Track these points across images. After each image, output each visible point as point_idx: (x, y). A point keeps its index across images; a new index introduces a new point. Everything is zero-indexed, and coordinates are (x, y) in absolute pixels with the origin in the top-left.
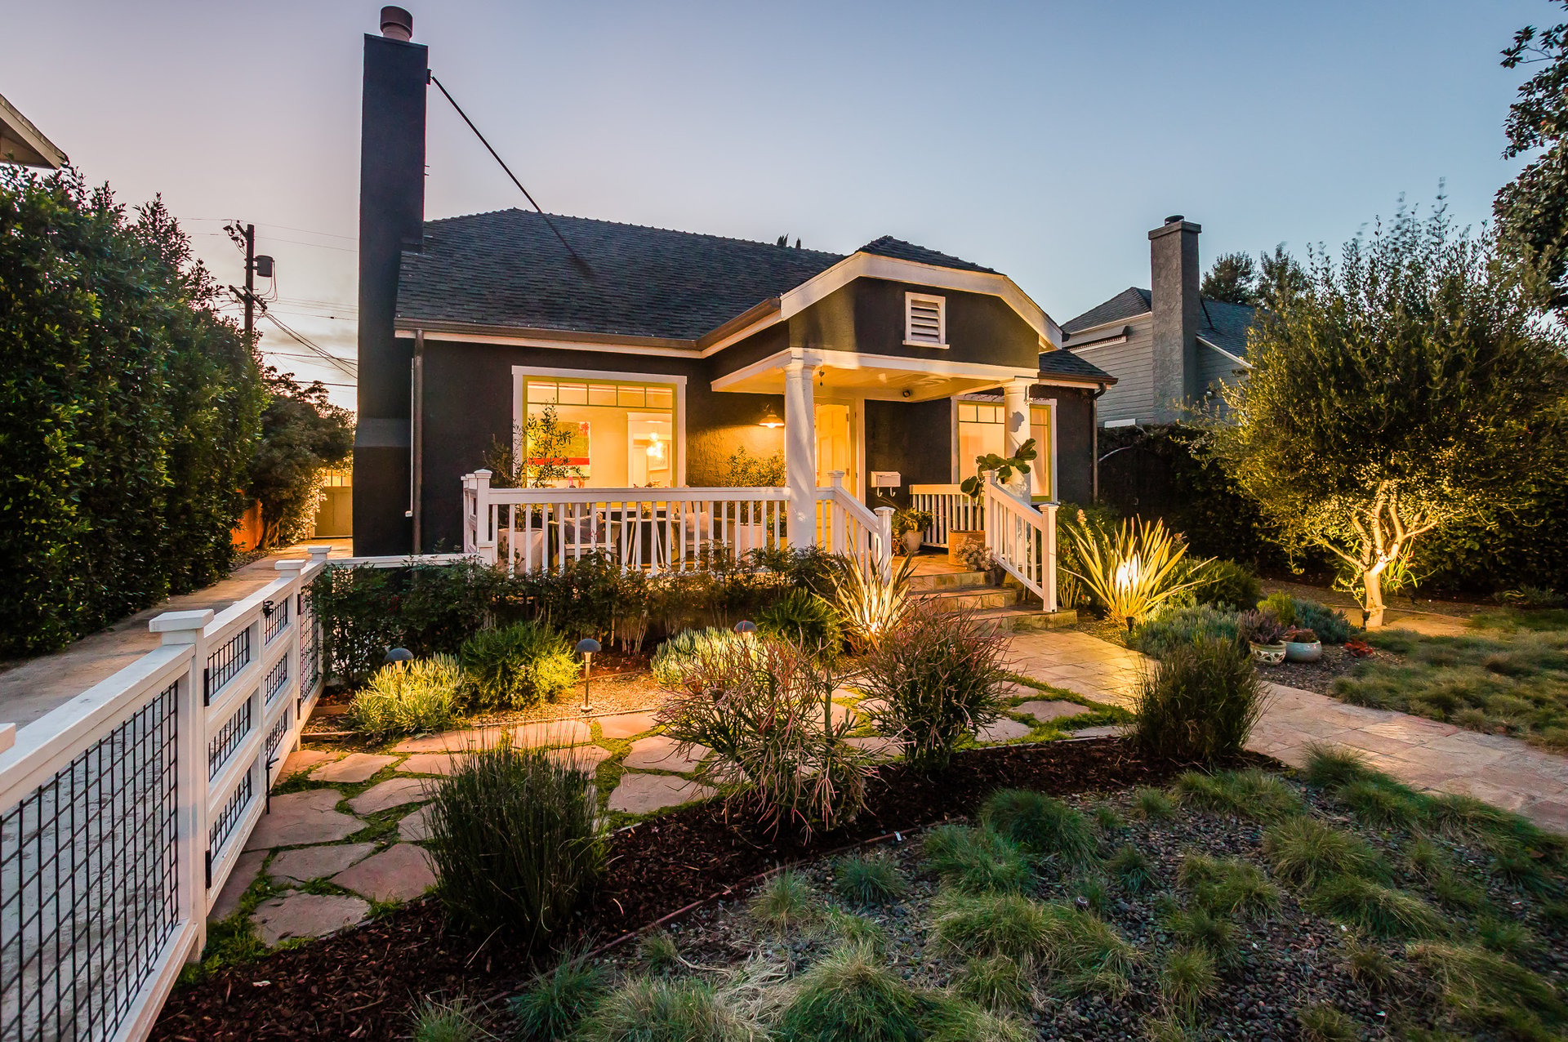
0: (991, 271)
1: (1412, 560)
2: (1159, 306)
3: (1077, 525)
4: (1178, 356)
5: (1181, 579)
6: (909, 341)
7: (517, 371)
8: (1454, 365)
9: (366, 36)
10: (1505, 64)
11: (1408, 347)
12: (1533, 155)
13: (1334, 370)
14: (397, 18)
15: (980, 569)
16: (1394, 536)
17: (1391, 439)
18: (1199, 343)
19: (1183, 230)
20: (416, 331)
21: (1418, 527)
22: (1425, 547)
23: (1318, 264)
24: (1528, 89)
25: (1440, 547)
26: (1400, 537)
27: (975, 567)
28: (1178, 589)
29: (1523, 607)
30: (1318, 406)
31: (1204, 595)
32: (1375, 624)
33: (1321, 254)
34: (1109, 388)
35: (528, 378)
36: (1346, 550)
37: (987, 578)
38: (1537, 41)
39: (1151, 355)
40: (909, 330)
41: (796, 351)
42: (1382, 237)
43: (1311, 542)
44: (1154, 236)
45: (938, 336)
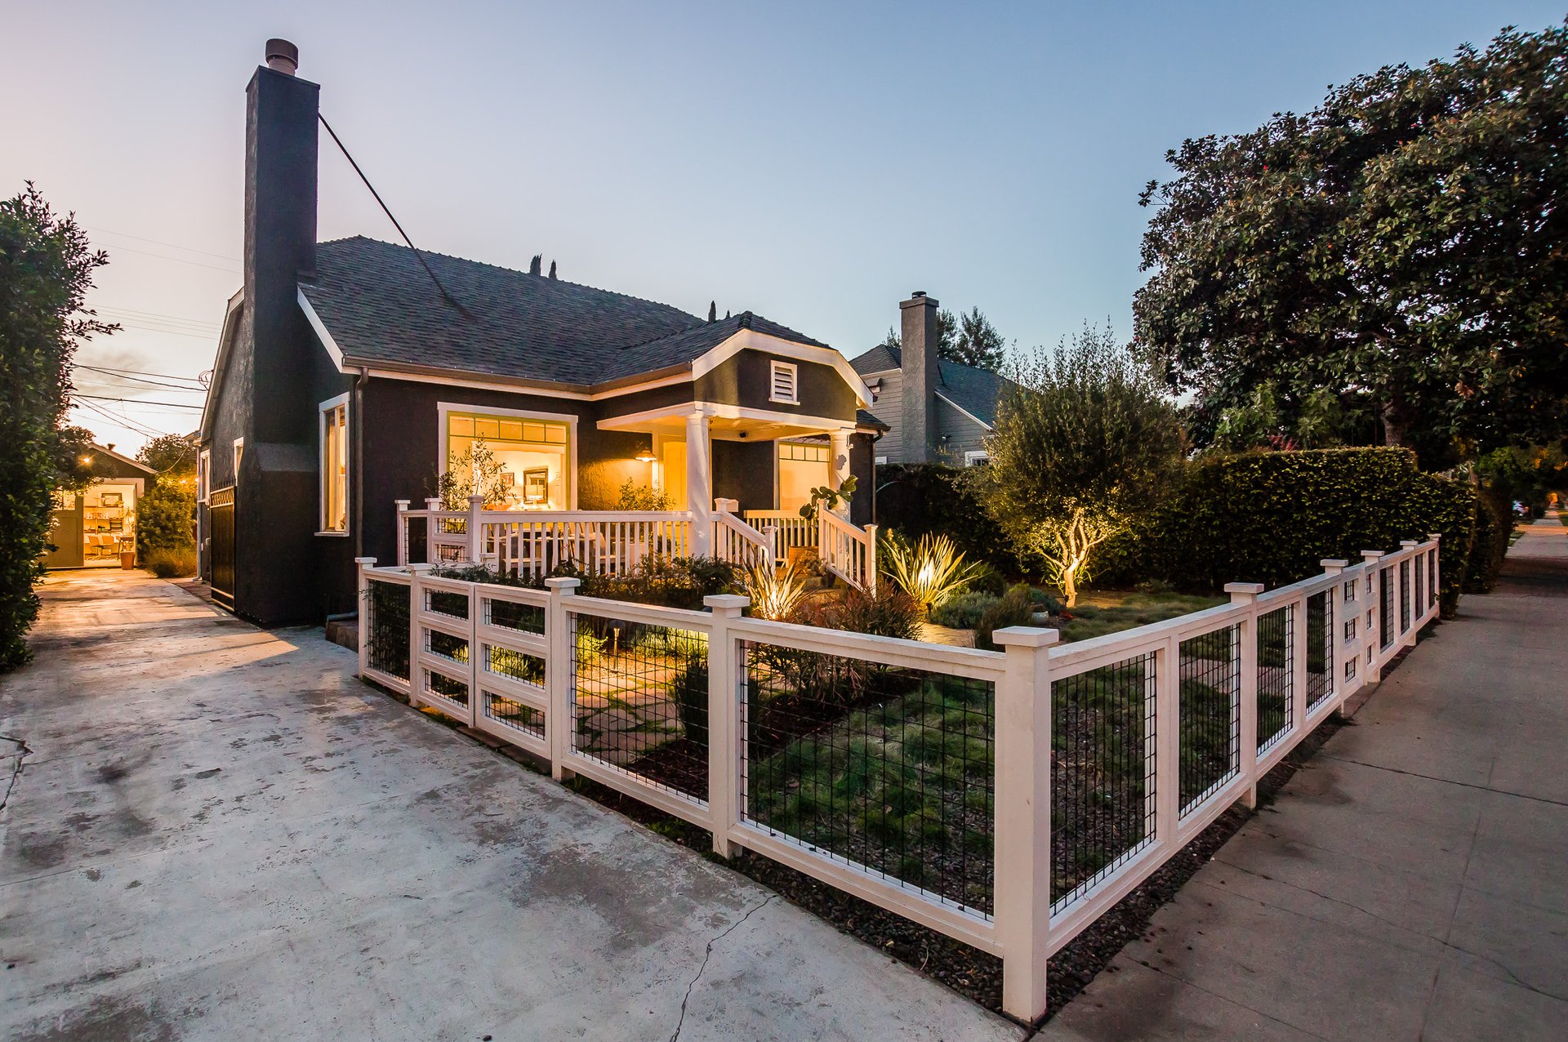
0: (827, 347)
1: (1088, 564)
2: (907, 363)
3: (887, 540)
4: (921, 407)
5: (958, 576)
6: (774, 398)
7: (443, 407)
8: (1119, 435)
10: (1141, 203)
11: (1094, 423)
12: (1156, 270)
13: (1053, 434)
15: (819, 575)
16: (1082, 545)
17: (1084, 482)
18: (937, 397)
19: (926, 304)
20: (361, 369)
21: (1097, 539)
22: (1095, 555)
23: (1039, 361)
24: (1154, 223)
25: (1104, 554)
26: (1086, 546)
27: (815, 573)
28: (958, 584)
29: (1151, 593)
30: (1044, 458)
31: (974, 586)
32: (1070, 604)
33: (1042, 354)
34: (884, 434)
35: (450, 413)
36: (1054, 556)
37: (823, 582)
38: (1159, 191)
39: (900, 404)
40: (773, 390)
41: (698, 404)
42: (1077, 347)
43: (1033, 550)
44: (904, 306)
45: (791, 395)
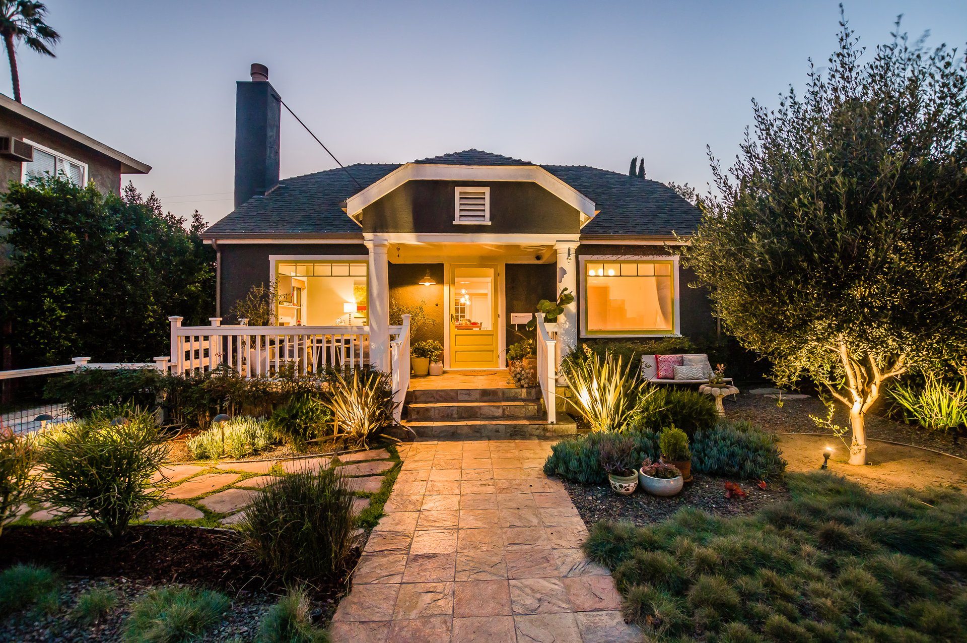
6: (458, 221)
7: (272, 258)
9: (237, 82)
14: (259, 70)
20: (211, 240)
26: (878, 377)
35: (278, 262)
40: (457, 214)
41: (368, 235)
45: (484, 216)
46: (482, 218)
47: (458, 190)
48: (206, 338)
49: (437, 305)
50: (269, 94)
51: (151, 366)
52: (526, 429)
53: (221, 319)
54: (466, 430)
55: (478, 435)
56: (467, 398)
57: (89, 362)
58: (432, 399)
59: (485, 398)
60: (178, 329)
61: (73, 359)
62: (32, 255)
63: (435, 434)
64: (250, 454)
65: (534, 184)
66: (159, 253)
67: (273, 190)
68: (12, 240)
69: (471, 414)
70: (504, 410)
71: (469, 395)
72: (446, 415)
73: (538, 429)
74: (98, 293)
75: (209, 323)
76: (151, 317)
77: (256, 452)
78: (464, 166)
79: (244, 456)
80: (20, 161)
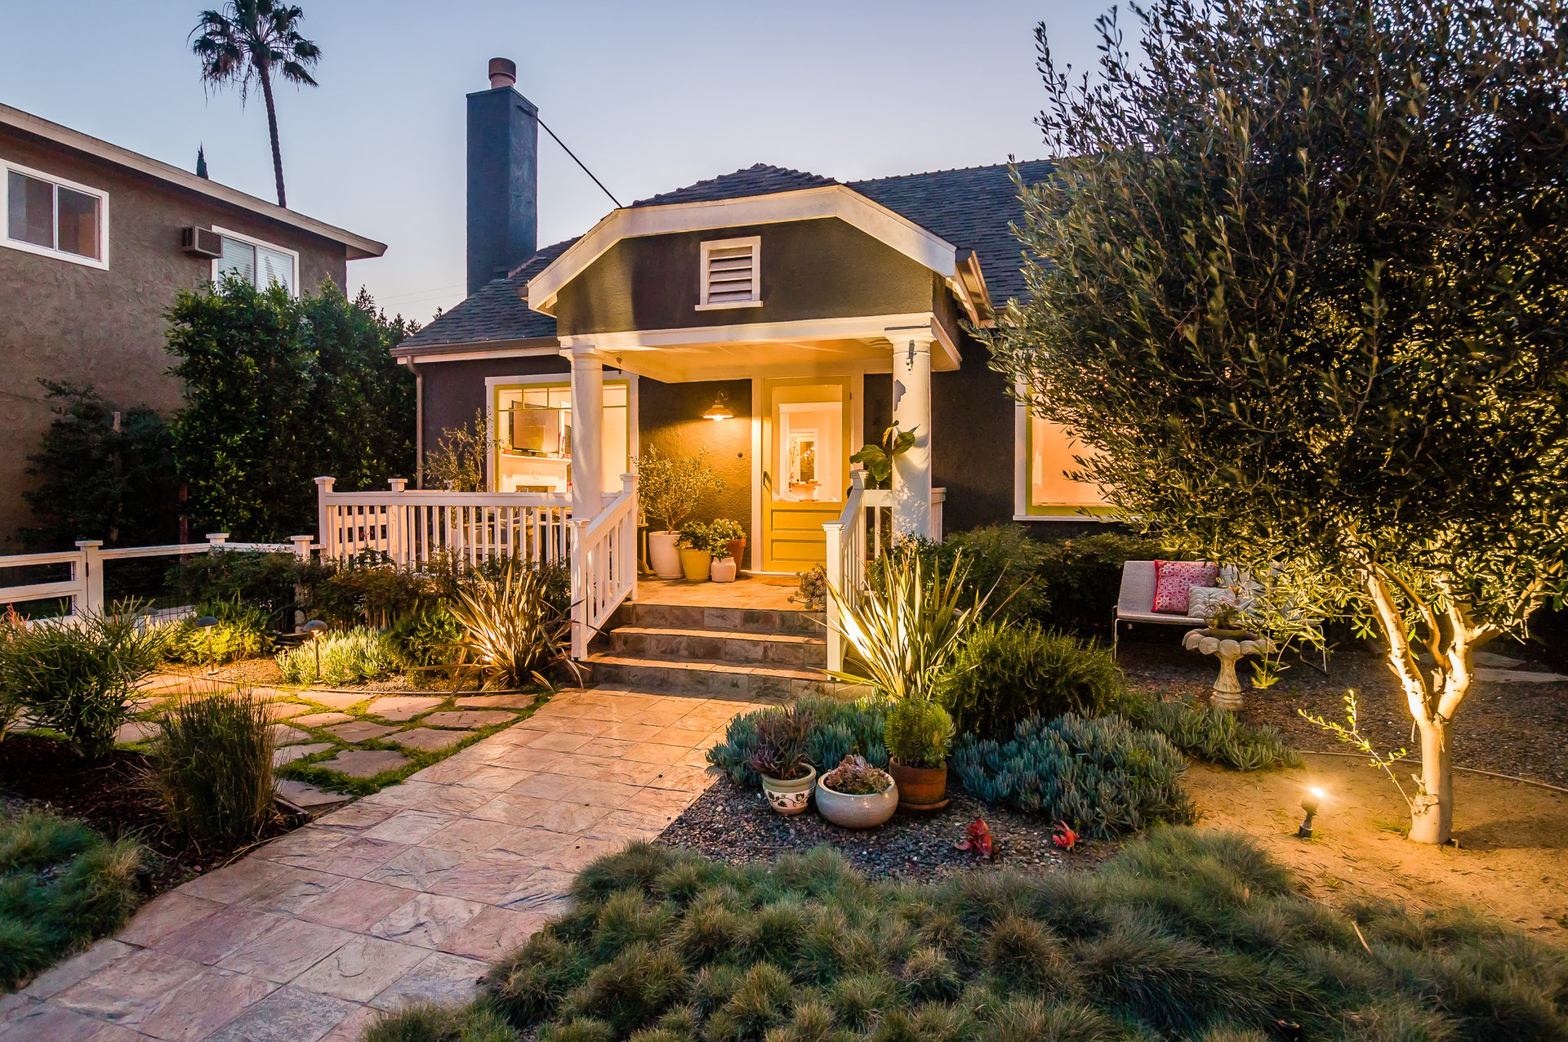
6: (706, 304)
7: (490, 382)
9: (468, 96)
14: (502, 68)
35: (498, 388)
40: (705, 290)
41: (564, 340)
45: (750, 291)
46: (746, 296)
47: (706, 247)
48: (383, 510)
49: (740, 456)
50: (512, 107)
51: (290, 549)
52: (783, 686)
53: (406, 481)
54: (682, 678)
55: (702, 688)
56: (718, 622)
57: (227, 540)
58: (663, 622)
59: (749, 626)
60: (328, 496)
61: (208, 536)
62: (204, 392)
63: (633, 680)
64: (351, 682)
65: (836, 221)
66: (379, 379)
67: (524, 266)
68: (183, 372)
69: (712, 652)
70: (766, 649)
71: (723, 617)
72: (670, 650)
73: (806, 688)
74: (287, 442)
75: (388, 488)
76: (367, 477)
77: (362, 680)
78: (709, 203)
79: (342, 684)
80: (210, 258)
